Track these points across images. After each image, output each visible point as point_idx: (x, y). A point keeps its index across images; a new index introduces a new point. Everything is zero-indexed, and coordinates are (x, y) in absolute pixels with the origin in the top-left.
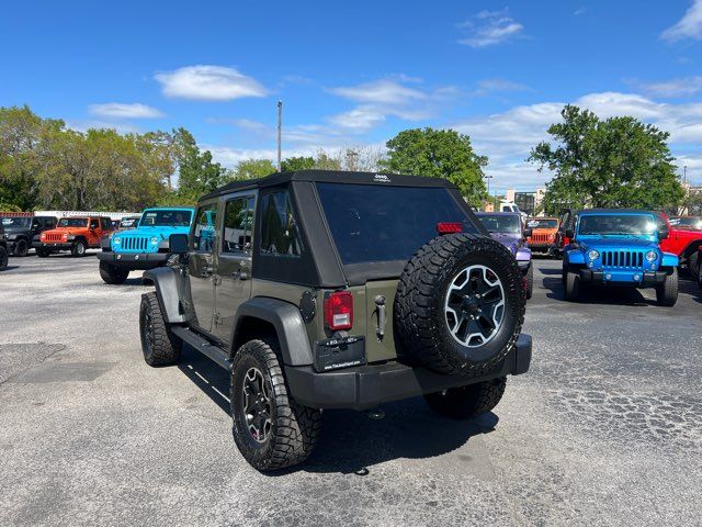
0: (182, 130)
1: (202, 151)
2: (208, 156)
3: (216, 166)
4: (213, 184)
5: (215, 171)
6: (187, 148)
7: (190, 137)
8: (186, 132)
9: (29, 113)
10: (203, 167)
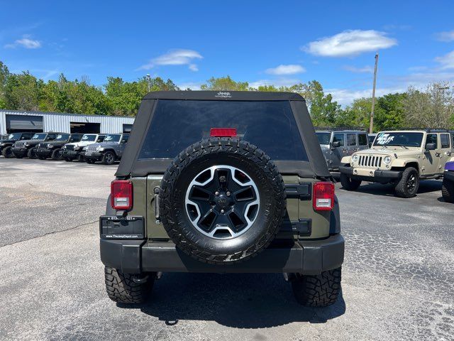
0: (314, 82)
1: (326, 94)
2: (330, 97)
3: (334, 103)
4: (331, 116)
5: (333, 107)
6: (316, 93)
7: (320, 86)
8: (317, 83)
9: (230, 80)
10: (326, 105)
